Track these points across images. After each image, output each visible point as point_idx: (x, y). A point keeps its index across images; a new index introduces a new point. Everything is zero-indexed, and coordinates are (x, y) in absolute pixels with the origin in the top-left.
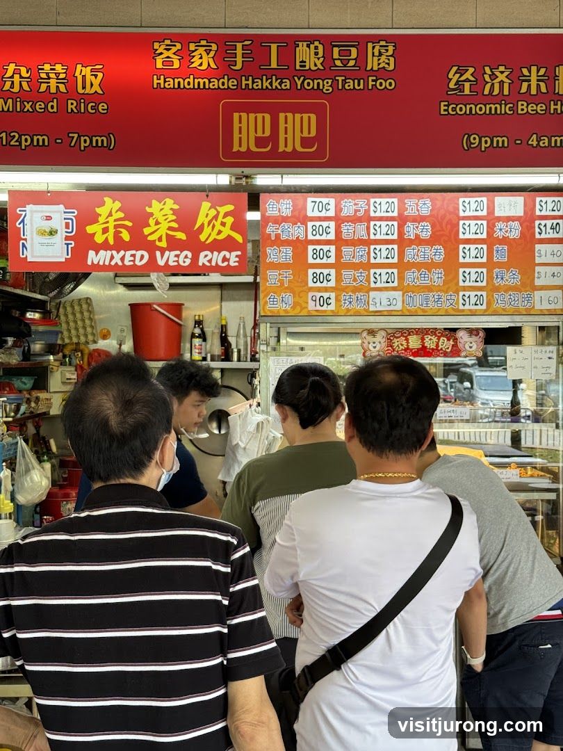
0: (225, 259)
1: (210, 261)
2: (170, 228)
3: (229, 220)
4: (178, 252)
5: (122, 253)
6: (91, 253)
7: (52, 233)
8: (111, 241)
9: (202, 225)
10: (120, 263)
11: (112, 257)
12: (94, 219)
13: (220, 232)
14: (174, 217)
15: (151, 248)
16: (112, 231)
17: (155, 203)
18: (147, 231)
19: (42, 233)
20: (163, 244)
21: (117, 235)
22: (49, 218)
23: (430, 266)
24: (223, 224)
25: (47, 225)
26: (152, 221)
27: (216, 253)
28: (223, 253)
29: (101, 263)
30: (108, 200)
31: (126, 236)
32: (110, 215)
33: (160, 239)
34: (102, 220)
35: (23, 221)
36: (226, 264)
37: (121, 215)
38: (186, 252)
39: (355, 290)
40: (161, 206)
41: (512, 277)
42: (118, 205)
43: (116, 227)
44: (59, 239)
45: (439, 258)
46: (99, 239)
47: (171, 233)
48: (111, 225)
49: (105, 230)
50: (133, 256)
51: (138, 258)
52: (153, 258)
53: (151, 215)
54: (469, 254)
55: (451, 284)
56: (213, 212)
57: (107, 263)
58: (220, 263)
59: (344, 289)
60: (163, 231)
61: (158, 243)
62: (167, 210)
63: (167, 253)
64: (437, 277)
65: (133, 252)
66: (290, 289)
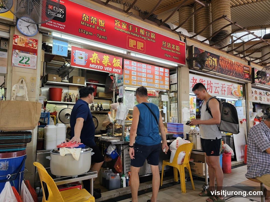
0: (118, 71)
1: (115, 71)
2: (107, 62)
3: (119, 63)
4: (109, 68)
5: (97, 66)
6: (91, 65)
7: (82, 58)
8: (95, 63)
9: (114, 63)
10: (97, 68)
11: (95, 66)
12: (92, 57)
13: (117, 65)
14: (108, 60)
15: (104, 66)
16: (95, 60)
17: (105, 56)
18: (103, 62)
19: (80, 58)
20: (106, 65)
21: (96, 61)
22: (81, 54)
23: (151, 78)
24: (118, 63)
25: (81, 56)
26: (104, 60)
27: (116, 69)
28: (118, 70)
29: (93, 67)
30: (95, 53)
31: (98, 62)
32: (95, 56)
33: (105, 64)
34: (93, 57)
35: (75, 54)
36: (118, 72)
37: (97, 57)
38: (110, 68)
39: (140, 81)
40: (106, 57)
41: (162, 83)
42: (97, 55)
43: (96, 59)
44: (83, 60)
45: (152, 77)
46: (93, 62)
47: (108, 63)
48: (95, 59)
49: (94, 60)
50: (100, 67)
51: (101, 67)
52: (104, 68)
53: (104, 58)
54: (157, 77)
55: (154, 82)
56: (116, 61)
57: (94, 68)
58: (117, 72)
59: (138, 81)
60: (106, 62)
61: (105, 65)
62: (107, 58)
63: (107, 68)
64: (152, 81)
65: (100, 66)
66: (129, 79)
